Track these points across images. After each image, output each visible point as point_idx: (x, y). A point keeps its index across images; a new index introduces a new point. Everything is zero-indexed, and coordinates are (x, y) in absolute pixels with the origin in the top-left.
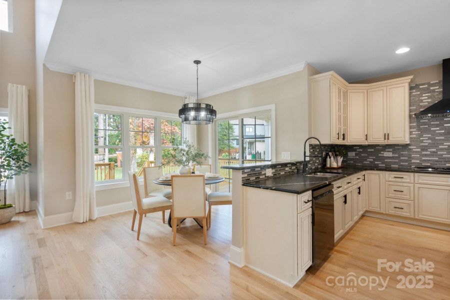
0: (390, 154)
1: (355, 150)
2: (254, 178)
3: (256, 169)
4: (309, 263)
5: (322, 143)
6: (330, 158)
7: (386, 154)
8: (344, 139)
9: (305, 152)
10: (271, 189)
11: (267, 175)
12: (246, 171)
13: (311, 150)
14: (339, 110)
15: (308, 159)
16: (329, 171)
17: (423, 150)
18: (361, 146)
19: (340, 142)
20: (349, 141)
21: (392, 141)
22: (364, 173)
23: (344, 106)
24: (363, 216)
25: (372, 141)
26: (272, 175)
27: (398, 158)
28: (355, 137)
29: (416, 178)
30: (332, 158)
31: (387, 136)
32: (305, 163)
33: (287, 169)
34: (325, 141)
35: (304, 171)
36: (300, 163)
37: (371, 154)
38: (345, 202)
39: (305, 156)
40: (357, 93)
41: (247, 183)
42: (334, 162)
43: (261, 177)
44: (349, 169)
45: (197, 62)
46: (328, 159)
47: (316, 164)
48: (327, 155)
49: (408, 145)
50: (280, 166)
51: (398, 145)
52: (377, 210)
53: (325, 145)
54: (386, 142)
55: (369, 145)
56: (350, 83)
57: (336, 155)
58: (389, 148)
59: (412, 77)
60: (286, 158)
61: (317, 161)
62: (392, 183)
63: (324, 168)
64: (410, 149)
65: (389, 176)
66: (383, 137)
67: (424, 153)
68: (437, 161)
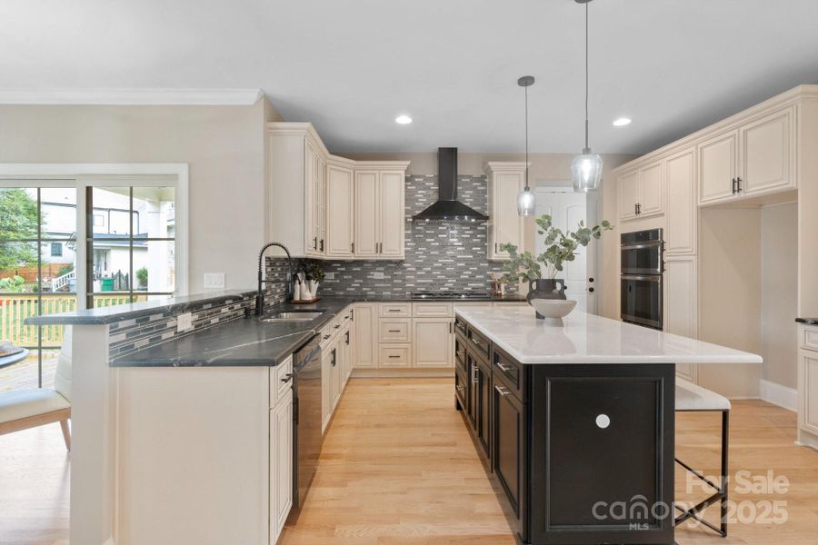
0: (381, 276)
1: (334, 269)
2: (146, 341)
3: (152, 318)
6: (300, 284)
7: (378, 275)
8: (322, 249)
9: (260, 274)
11: (179, 330)
12: (122, 324)
13: (269, 270)
15: (263, 286)
16: (298, 308)
17: (419, 269)
18: (343, 263)
19: (317, 255)
20: (327, 255)
21: (385, 255)
22: (351, 306)
24: (349, 380)
25: (359, 255)
26: (193, 328)
27: (391, 281)
28: (336, 250)
29: (414, 309)
30: (303, 284)
31: (379, 248)
32: (259, 296)
33: (224, 310)
34: (297, 253)
35: (259, 311)
37: (357, 275)
38: (334, 362)
39: (260, 281)
40: (341, 172)
41: (129, 358)
42: (307, 291)
43: (164, 336)
44: (330, 302)
46: (297, 286)
47: (277, 297)
48: (295, 277)
49: (402, 261)
50: (210, 306)
51: (390, 262)
52: (369, 365)
54: (378, 257)
55: (355, 262)
56: (332, 153)
57: (308, 278)
58: (380, 266)
59: (408, 163)
61: (279, 291)
62: (386, 320)
63: (290, 302)
64: (405, 268)
65: (383, 308)
66: (373, 248)
67: (419, 273)
68: (431, 284)
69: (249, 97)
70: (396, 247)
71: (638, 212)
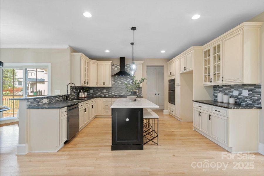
1: (93, 89)
2: (35, 104)
3: (37, 100)
5: (76, 85)
6: (81, 93)
7: (105, 91)
8: (87, 84)
9: (67, 90)
10: (46, 108)
11: (44, 102)
12: (29, 100)
13: (71, 89)
14: (85, 71)
15: (69, 93)
16: (80, 99)
17: (116, 89)
18: (95, 88)
19: (86, 85)
20: (90, 85)
21: (105, 86)
22: (95, 99)
23: (88, 69)
24: (95, 117)
25: (99, 85)
26: (48, 102)
27: (108, 92)
28: (92, 84)
29: (112, 100)
30: (82, 93)
31: (104, 84)
32: (67, 96)
33: (56, 99)
34: (78, 85)
35: (67, 99)
36: (65, 95)
37: (99, 91)
38: (85, 112)
39: (67, 92)
40: (93, 64)
41: (30, 107)
42: (83, 95)
43: (40, 104)
44: (89, 97)
46: (80, 93)
47: (74, 96)
48: (80, 91)
49: (111, 87)
50: (53, 97)
51: (108, 87)
52: (100, 114)
53: (79, 87)
54: (104, 86)
55: (98, 87)
56: (90, 59)
57: (84, 92)
58: (105, 88)
59: (111, 61)
60: (57, 93)
61: (75, 95)
62: (104, 102)
63: (78, 98)
64: (112, 89)
65: (104, 99)
66: (103, 84)
67: (115, 90)
68: (119, 93)
69: (66, 47)
70: (109, 84)
71: (171, 74)
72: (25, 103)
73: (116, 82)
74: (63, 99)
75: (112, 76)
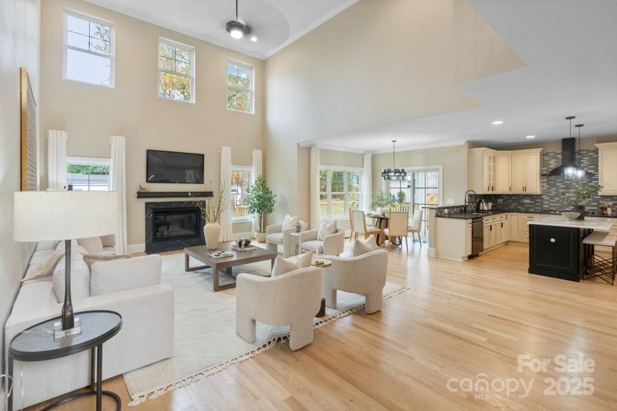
0: (529, 201)
1: (503, 198)
3: (441, 209)
4: (470, 253)
5: (477, 193)
7: (526, 201)
8: (493, 190)
9: (466, 199)
10: (453, 218)
11: (445, 212)
13: (470, 198)
14: (490, 170)
15: (467, 204)
16: (481, 212)
17: (552, 199)
18: (507, 195)
19: (490, 192)
20: (498, 191)
21: (529, 192)
22: (507, 214)
23: (494, 167)
24: (507, 243)
25: (514, 192)
26: (448, 213)
27: (534, 204)
28: (502, 188)
29: (542, 217)
30: (484, 204)
31: (524, 189)
32: (465, 207)
34: (479, 192)
35: (465, 211)
36: (462, 206)
37: (515, 200)
38: (491, 229)
39: (465, 202)
40: (504, 157)
41: (437, 216)
42: (485, 206)
44: (496, 210)
45: (394, 141)
46: (481, 204)
47: (472, 208)
48: (480, 201)
49: (541, 195)
51: (534, 195)
52: (516, 239)
53: (478, 195)
54: (524, 193)
55: (513, 195)
56: (498, 150)
57: (488, 202)
58: (527, 197)
59: (541, 149)
61: (473, 206)
62: (526, 221)
63: (478, 210)
64: (543, 198)
65: (524, 216)
66: (522, 189)
67: (552, 201)
70: (535, 189)
72: (434, 212)
73: (552, 186)
74: (461, 212)
75: (542, 175)
